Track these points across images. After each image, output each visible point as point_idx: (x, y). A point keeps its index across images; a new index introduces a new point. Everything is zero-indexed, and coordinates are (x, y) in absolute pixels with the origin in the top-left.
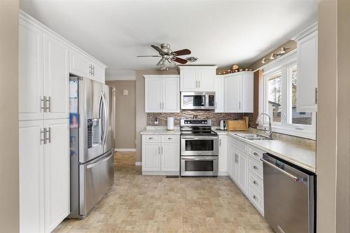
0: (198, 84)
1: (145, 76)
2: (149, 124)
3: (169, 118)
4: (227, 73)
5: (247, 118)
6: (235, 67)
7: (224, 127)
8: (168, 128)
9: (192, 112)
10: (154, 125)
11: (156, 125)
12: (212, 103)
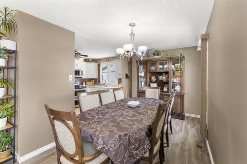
4: (87, 62)
5: (93, 81)
6: (91, 60)
7: (86, 85)
12: (82, 75)
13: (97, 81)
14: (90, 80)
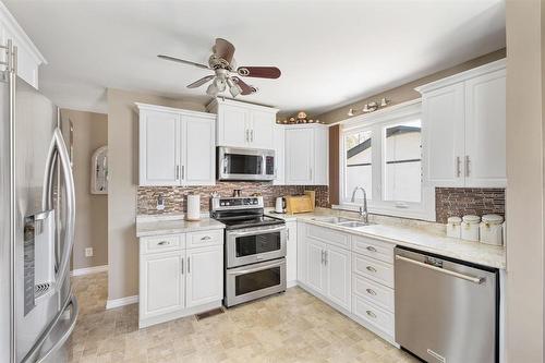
0: (249, 135)
1: (140, 106)
2: (143, 212)
3: (190, 197)
4: (289, 123)
5: (313, 193)
6: (302, 115)
7: (284, 208)
8: (190, 218)
9: (232, 185)
10: (155, 212)
11: (161, 212)
12: (270, 170)
13: (326, 196)
14: (300, 191)
